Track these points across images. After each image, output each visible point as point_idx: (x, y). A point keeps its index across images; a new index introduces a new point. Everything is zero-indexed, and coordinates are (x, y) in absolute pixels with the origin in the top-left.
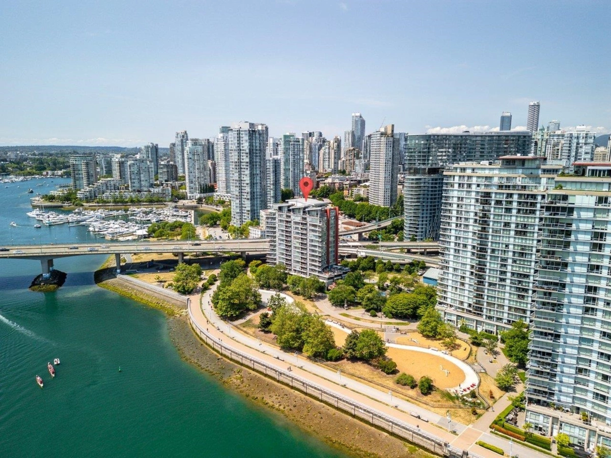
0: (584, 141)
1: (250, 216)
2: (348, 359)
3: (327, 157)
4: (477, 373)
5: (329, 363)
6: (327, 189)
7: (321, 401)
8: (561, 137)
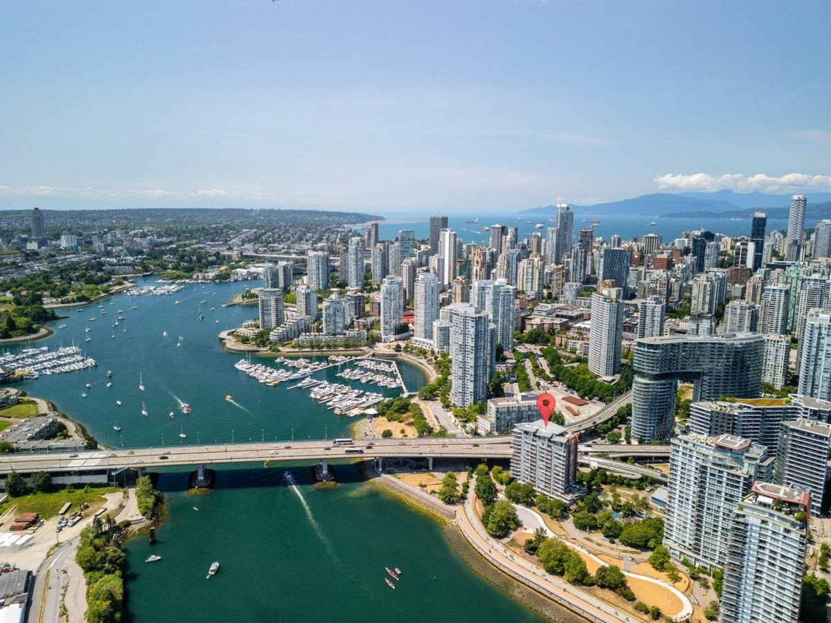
0: (826, 333)
1: (472, 397)
2: (598, 586)
3: (530, 277)
4: (692, 604)
5: (584, 587)
6: (536, 333)
7: (583, 617)
8: (818, 283)
